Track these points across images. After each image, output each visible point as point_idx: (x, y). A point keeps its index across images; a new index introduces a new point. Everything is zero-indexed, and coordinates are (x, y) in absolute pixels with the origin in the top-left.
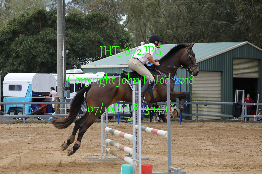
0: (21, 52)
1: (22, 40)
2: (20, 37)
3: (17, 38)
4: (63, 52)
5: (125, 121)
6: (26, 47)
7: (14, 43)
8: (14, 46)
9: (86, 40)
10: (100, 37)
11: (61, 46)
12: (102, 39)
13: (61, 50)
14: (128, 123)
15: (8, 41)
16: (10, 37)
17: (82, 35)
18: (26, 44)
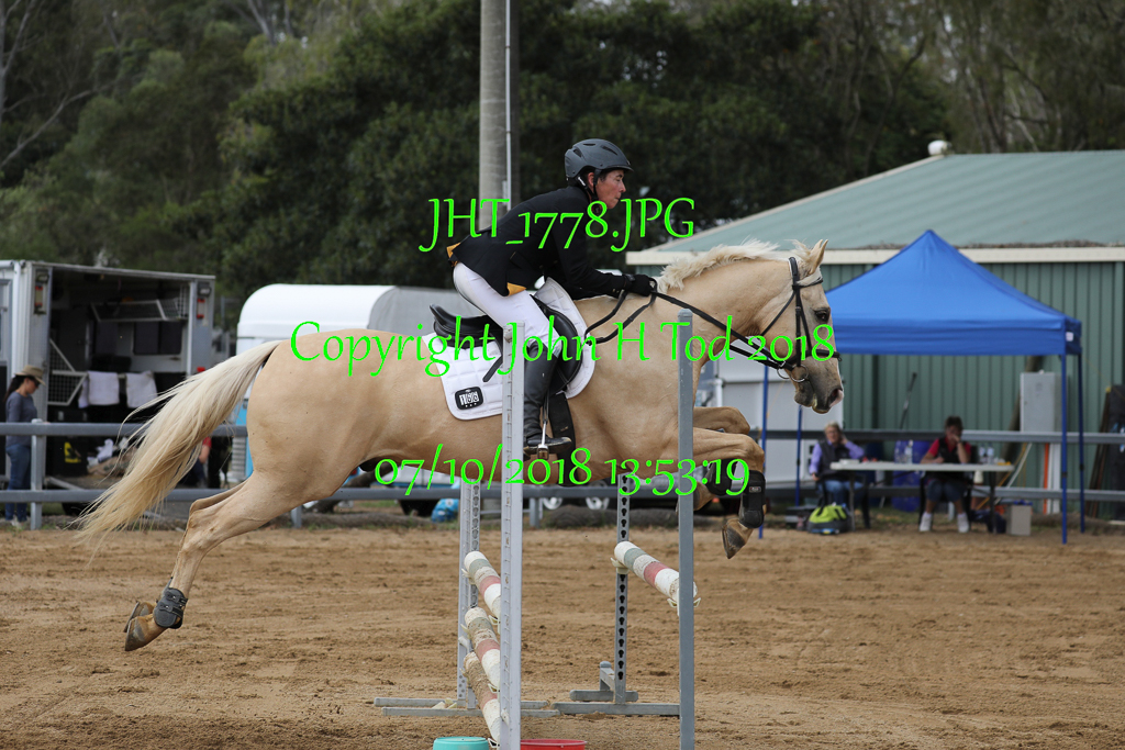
1: (400, 129)
2: (391, 115)
3: (378, 122)
4: (507, 185)
5: (800, 525)
6: (417, 165)
7: (360, 144)
8: (361, 157)
9: (705, 129)
10: (773, 116)
11: (495, 159)
12: (783, 126)
13: (496, 175)
14: (810, 532)
15: (333, 133)
16: (342, 114)
17: (685, 105)
18: (419, 149)
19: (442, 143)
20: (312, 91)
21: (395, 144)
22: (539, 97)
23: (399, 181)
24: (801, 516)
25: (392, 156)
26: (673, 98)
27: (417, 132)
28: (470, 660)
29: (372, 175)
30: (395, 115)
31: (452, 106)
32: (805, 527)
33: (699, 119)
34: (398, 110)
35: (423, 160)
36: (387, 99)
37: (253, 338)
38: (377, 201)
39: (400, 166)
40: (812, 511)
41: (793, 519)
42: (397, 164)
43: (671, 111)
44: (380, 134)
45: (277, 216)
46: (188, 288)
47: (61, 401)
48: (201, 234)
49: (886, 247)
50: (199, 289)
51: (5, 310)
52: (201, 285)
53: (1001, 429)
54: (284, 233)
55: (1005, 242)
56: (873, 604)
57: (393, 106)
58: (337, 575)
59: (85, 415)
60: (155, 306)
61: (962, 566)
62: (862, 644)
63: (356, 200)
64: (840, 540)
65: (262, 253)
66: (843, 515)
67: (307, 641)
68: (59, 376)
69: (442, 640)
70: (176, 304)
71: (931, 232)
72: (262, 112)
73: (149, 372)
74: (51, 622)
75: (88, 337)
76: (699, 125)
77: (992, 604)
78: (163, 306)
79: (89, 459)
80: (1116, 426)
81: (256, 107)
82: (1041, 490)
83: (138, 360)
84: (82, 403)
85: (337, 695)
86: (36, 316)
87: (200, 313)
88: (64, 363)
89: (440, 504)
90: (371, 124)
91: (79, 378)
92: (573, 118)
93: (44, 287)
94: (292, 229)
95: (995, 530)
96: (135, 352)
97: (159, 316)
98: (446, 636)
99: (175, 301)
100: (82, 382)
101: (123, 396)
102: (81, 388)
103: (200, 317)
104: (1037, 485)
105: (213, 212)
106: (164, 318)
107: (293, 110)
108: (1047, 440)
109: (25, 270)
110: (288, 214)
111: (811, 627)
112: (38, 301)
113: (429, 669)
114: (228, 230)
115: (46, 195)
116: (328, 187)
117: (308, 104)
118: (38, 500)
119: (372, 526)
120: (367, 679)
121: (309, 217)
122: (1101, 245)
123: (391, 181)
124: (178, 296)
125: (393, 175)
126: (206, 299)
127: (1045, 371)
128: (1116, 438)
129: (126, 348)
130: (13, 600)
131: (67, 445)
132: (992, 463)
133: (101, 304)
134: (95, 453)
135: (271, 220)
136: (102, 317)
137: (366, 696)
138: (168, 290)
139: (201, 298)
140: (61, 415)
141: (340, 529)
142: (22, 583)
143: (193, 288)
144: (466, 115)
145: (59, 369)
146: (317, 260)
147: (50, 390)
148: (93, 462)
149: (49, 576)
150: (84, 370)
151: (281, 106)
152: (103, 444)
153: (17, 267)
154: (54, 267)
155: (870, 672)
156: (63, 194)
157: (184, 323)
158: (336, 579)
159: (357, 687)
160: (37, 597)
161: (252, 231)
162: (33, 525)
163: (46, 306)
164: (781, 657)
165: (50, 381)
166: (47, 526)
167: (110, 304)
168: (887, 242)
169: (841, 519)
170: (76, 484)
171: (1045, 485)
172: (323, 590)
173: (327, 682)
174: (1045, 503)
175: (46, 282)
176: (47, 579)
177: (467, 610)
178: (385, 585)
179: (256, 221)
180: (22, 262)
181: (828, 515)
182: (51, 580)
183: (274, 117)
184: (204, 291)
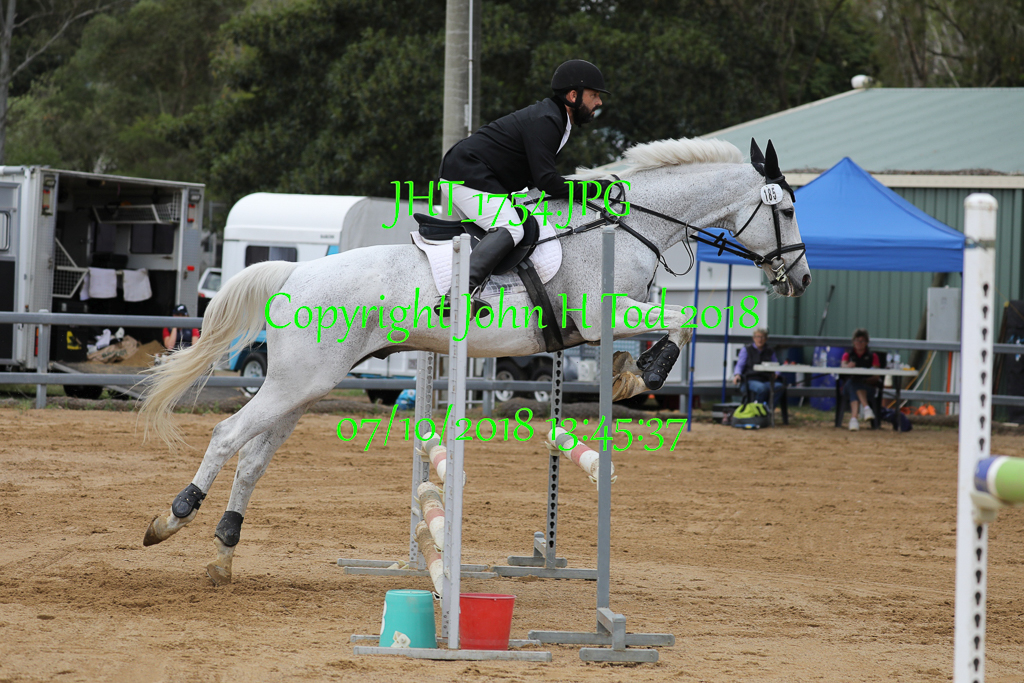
0: (365, 106)
1: (375, 52)
2: (367, 39)
3: (355, 45)
4: (469, 109)
5: (725, 420)
6: (390, 86)
7: (338, 65)
8: (339, 77)
9: (652, 59)
10: (714, 48)
11: (458, 84)
12: (723, 57)
13: (459, 99)
14: (734, 427)
15: (314, 54)
16: (322, 36)
17: (633, 36)
18: (391, 71)
19: (413, 66)
20: (296, 16)
21: (370, 65)
22: (502, 26)
23: (373, 100)
24: (726, 412)
25: (366, 77)
26: (623, 29)
27: (390, 55)
28: (421, 527)
29: (349, 93)
30: (370, 40)
31: (422, 33)
32: (730, 422)
33: (647, 49)
34: (374, 35)
35: (395, 80)
36: (364, 25)
37: (237, 241)
38: (352, 119)
39: (374, 86)
40: (736, 407)
41: (720, 414)
42: (371, 83)
43: (622, 41)
44: (356, 57)
45: (262, 129)
46: (180, 194)
47: (65, 293)
48: (192, 144)
49: (810, 171)
50: (190, 196)
51: (15, 211)
52: (192, 191)
53: (910, 338)
54: (268, 144)
55: (916, 169)
56: (783, 490)
57: (369, 31)
58: (309, 454)
59: (86, 307)
60: (150, 210)
61: (866, 460)
62: (768, 524)
63: (334, 116)
64: (760, 434)
65: (247, 163)
66: (763, 412)
67: (281, 510)
68: (63, 271)
69: (399, 512)
70: (169, 208)
71: (848, 160)
72: (249, 34)
73: (144, 270)
74: (55, 489)
75: (89, 236)
76: (646, 55)
77: (888, 493)
78: (157, 211)
79: (89, 346)
80: (1012, 338)
81: (244, 30)
82: (944, 393)
83: (134, 259)
84: (83, 296)
85: (305, 556)
86: (43, 216)
87: (191, 217)
88: (68, 260)
89: (402, 394)
90: (349, 47)
91: (81, 273)
92: (533, 46)
93: (51, 191)
94: (275, 143)
95: (899, 428)
96: (131, 250)
97: (154, 219)
98: (402, 509)
99: (169, 205)
100: (84, 277)
101: (120, 291)
102: (83, 283)
103: (190, 221)
104: (941, 390)
105: (203, 124)
106: (158, 221)
107: (277, 33)
108: (950, 349)
109: (35, 175)
110: (272, 128)
111: (726, 508)
112: (45, 204)
113: (386, 536)
114: (217, 141)
115: (51, 104)
116: (309, 103)
117: (290, 27)
118: (43, 382)
119: (341, 412)
120: (332, 543)
121: (291, 131)
122: (1003, 174)
123: (366, 100)
124: (171, 201)
125: (368, 94)
126: (196, 205)
127: (951, 286)
128: (1012, 348)
129: (124, 247)
130: (21, 469)
131: (69, 334)
132: (898, 368)
133: (101, 207)
134: (94, 342)
135: (256, 133)
136: (102, 219)
137: (330, 558)
138: (162, 196)
139: (192, 204)
140: (64, 306)
141: (312, 415)
142: (29, 455)
143: (185, 194)
144: (435, 41)
145: (64, 265)
146: (297, 170)
147: (54, 284)
148: (92, 349)
149: (53, 449)
150: (85, 266)
151: (267, 28)
152: (101, 333)
153: (27, 173)
154: (60, 173)
155: (772, 548)
156: (66, 104)
157: (176, 226)
158: (308, 458)
159: (323, 550)
160: (42, 467)
161: (239, 142)
162: (38, 405)
163: (53, 209)
164: (696, 534)
165: (55, 276)
166: (51, 405)
167: (110, 207)
168: (811, 167)
169: (762, 415)
170: (77, 369)
171: (948, 389)
172: (296, 467)
173: (297, 545)
174: (948, 405)
175: (53, 187)
176: (52, 452)
177: (420, 483)
178: (351, 464)
179: (242, 134)
180: (32, 167)
181: (750, 412)
182: (56, 453)
183: (261, 38)
184: (194, 198)
